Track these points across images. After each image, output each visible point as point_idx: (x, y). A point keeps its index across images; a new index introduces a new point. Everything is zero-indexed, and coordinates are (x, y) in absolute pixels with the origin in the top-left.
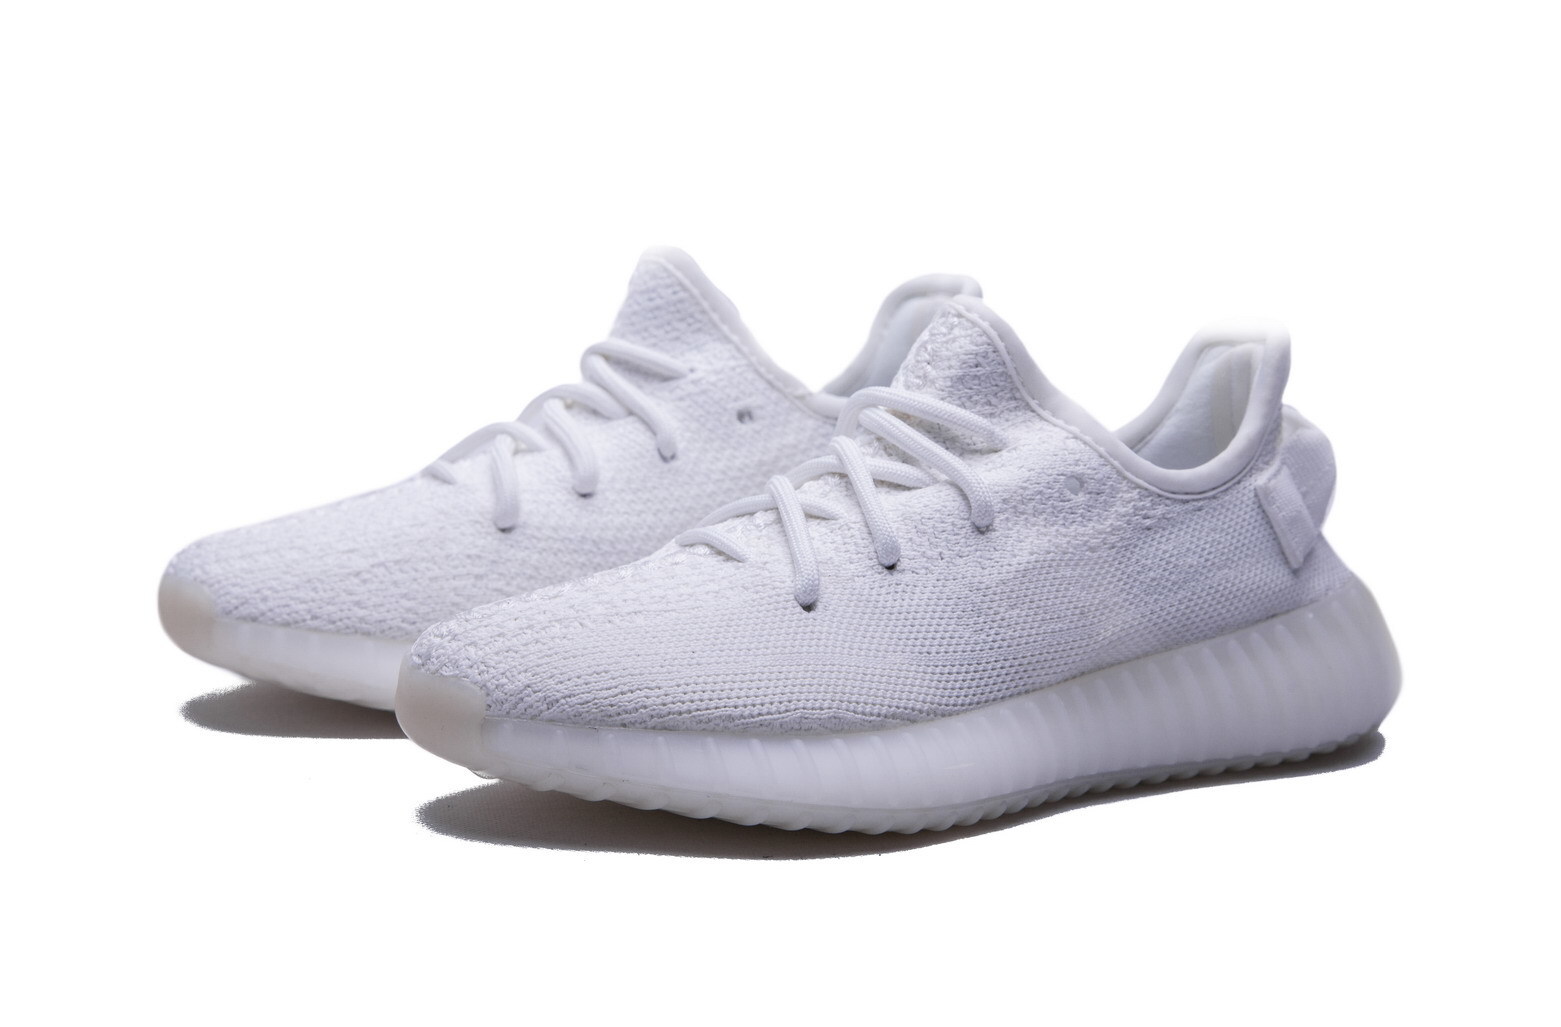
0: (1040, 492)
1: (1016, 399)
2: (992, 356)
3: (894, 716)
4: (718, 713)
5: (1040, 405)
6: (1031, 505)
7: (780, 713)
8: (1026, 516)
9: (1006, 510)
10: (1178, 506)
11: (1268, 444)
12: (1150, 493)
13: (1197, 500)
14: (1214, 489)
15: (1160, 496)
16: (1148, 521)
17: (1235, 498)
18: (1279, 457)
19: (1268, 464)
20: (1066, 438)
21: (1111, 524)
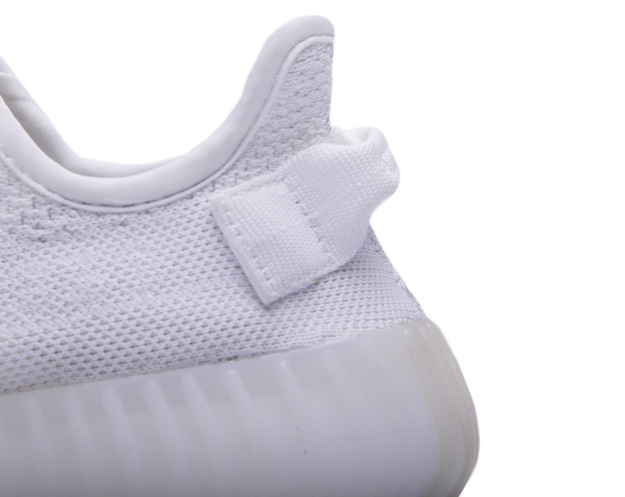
10: (88, 218)
11: (256, 157)
12: (50, 202)
13: (119, 214)
14: (148, 202)
15: (63, 205)
16: (41, 232)
17: (178, 215)
18: (276, 173)
19: (247, 178)
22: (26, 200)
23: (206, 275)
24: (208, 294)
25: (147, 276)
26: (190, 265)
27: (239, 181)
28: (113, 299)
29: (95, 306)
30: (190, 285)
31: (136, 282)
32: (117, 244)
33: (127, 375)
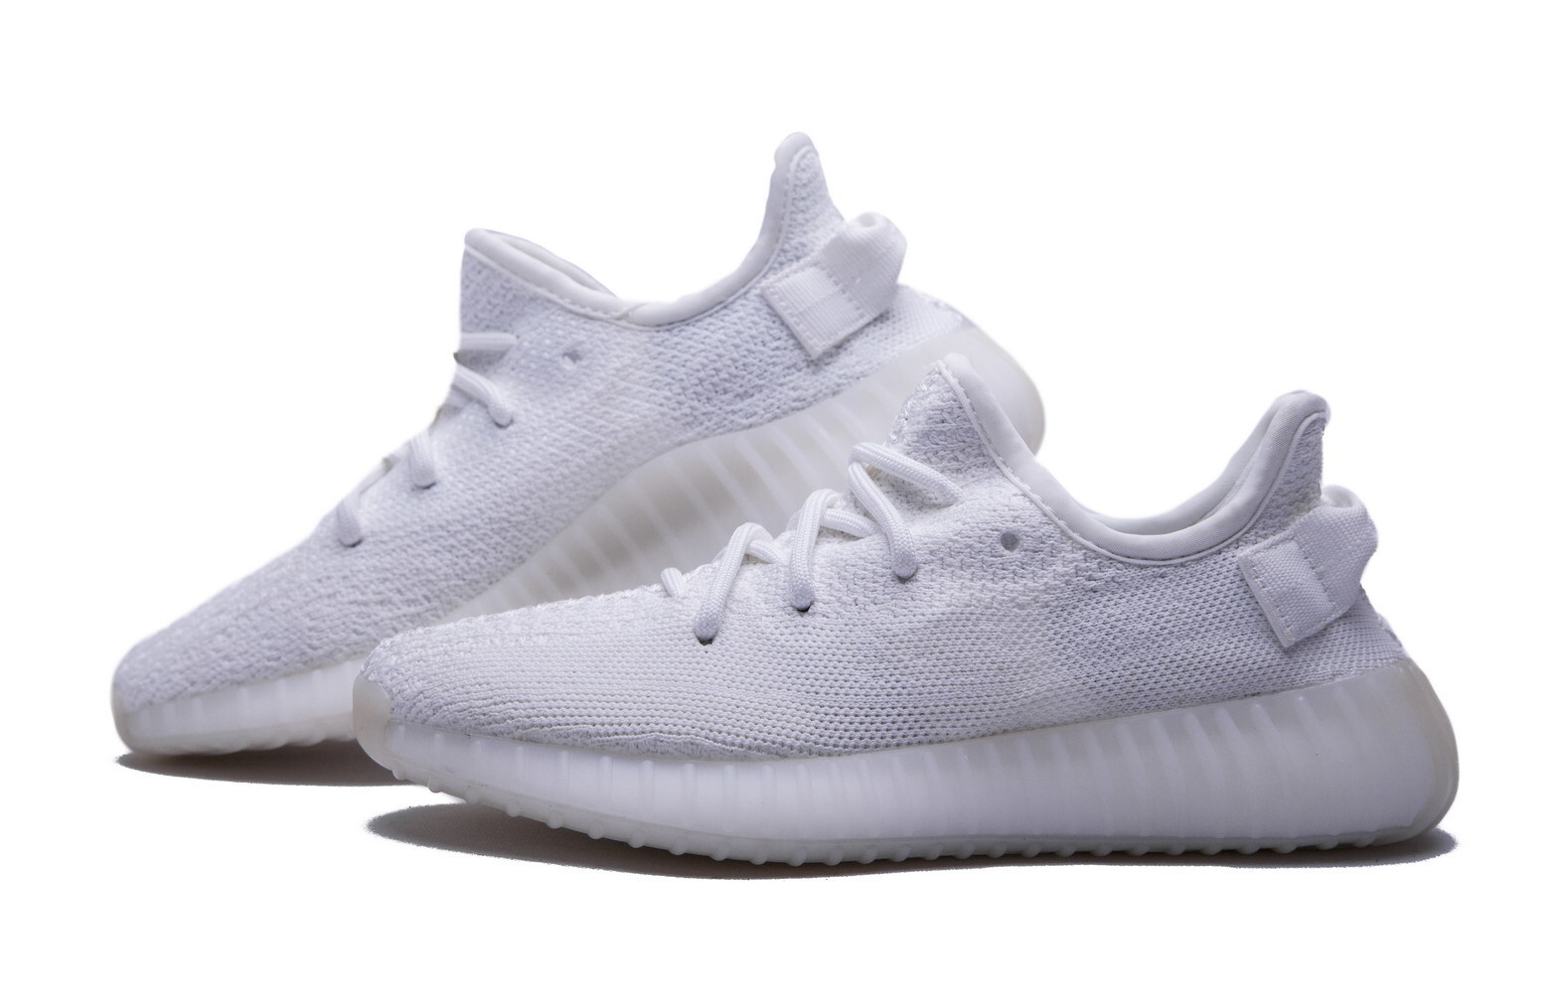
0: (970, 546)
1: (984, 456)
2: (957, 412)
3: (759, 749)
4: (575, 728)
5: (1004, 463)
6: (959, 559)
7: (636, 734)
8: (953, 569)
9: (932, 561)
10: (1133, 571)
11: (1271, 518)
12: (1098, 556)
13: (1159, 567)
14: (1183, 557)
15: (1111, 559)
16: (1093, 584)
17: (1210, 569)
18: (1287, 532)
19: (1265, 537)
20: (1015, 495)
21: (1046, 583)
22: (1079, 555)
23: (1234, 623)
24: (1237, 639)
25: (1185, 624)
26: (1221, 613)
27: (1259, 539)
28: (1157, 645)
29: (1142, 650)
30: (1221, 631)
31: (1176, 629)
32: (1158, 594)
33: (1168, 709)
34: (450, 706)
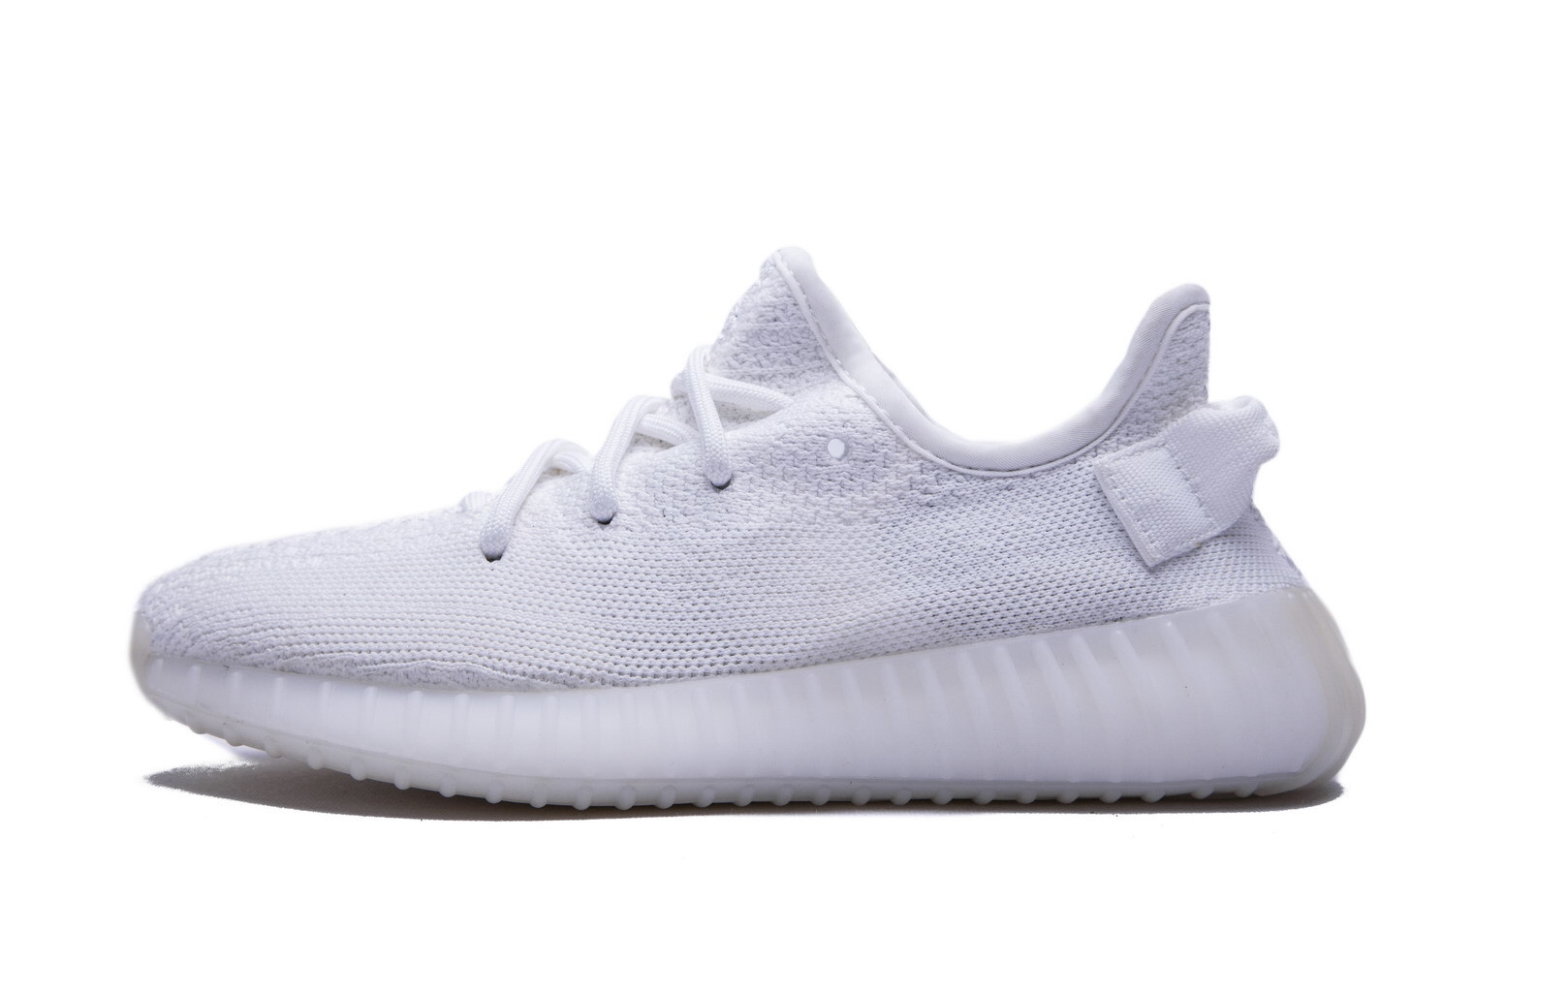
0: (794, 453)
1: (820, 359)
2: (791, 309)
3: (543, 677)
4: (338, 656)
5: (841, 366)
6: (780, 467)
7: (405, 662)
8: (773, 478)
9: (752, 469)
10: (975, 483)
11: (1138, 424)
12: (938, 467)
13: (1004, 478)
14: (1032, 467)
15: (950, 470)
16: (929, 497)
17: (1063, 480)
18: (1157, 439)
19: (1129, 443)
20: (848, 396)
21: (876, 497)
22: (915, 466)
23: (1090, 538)
24: (1093, 556)
25: (1034, 539)
26: (1075, 528)
27: (1121, 446)
28: (1001, 562)
29: (984, 568)
30: (1075, 547)
31: (1023, 545)
32: (1003, 507)
33: (1016, 635)
34: (208, 635)
